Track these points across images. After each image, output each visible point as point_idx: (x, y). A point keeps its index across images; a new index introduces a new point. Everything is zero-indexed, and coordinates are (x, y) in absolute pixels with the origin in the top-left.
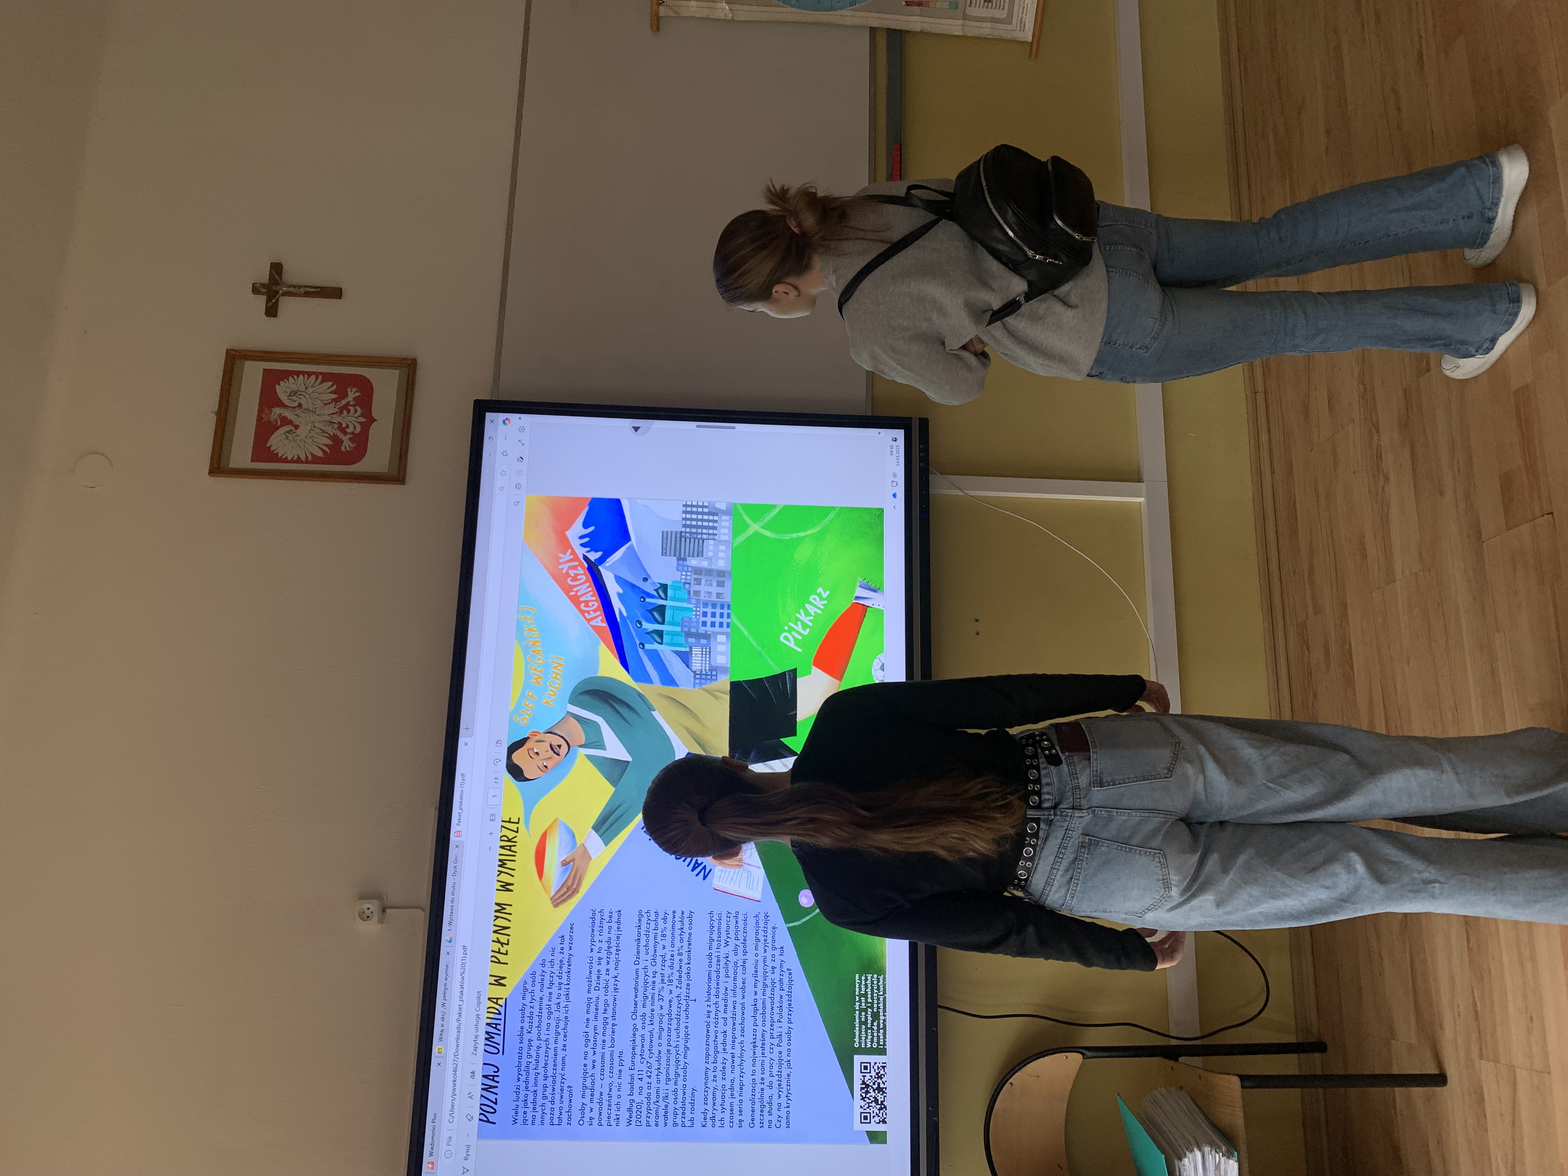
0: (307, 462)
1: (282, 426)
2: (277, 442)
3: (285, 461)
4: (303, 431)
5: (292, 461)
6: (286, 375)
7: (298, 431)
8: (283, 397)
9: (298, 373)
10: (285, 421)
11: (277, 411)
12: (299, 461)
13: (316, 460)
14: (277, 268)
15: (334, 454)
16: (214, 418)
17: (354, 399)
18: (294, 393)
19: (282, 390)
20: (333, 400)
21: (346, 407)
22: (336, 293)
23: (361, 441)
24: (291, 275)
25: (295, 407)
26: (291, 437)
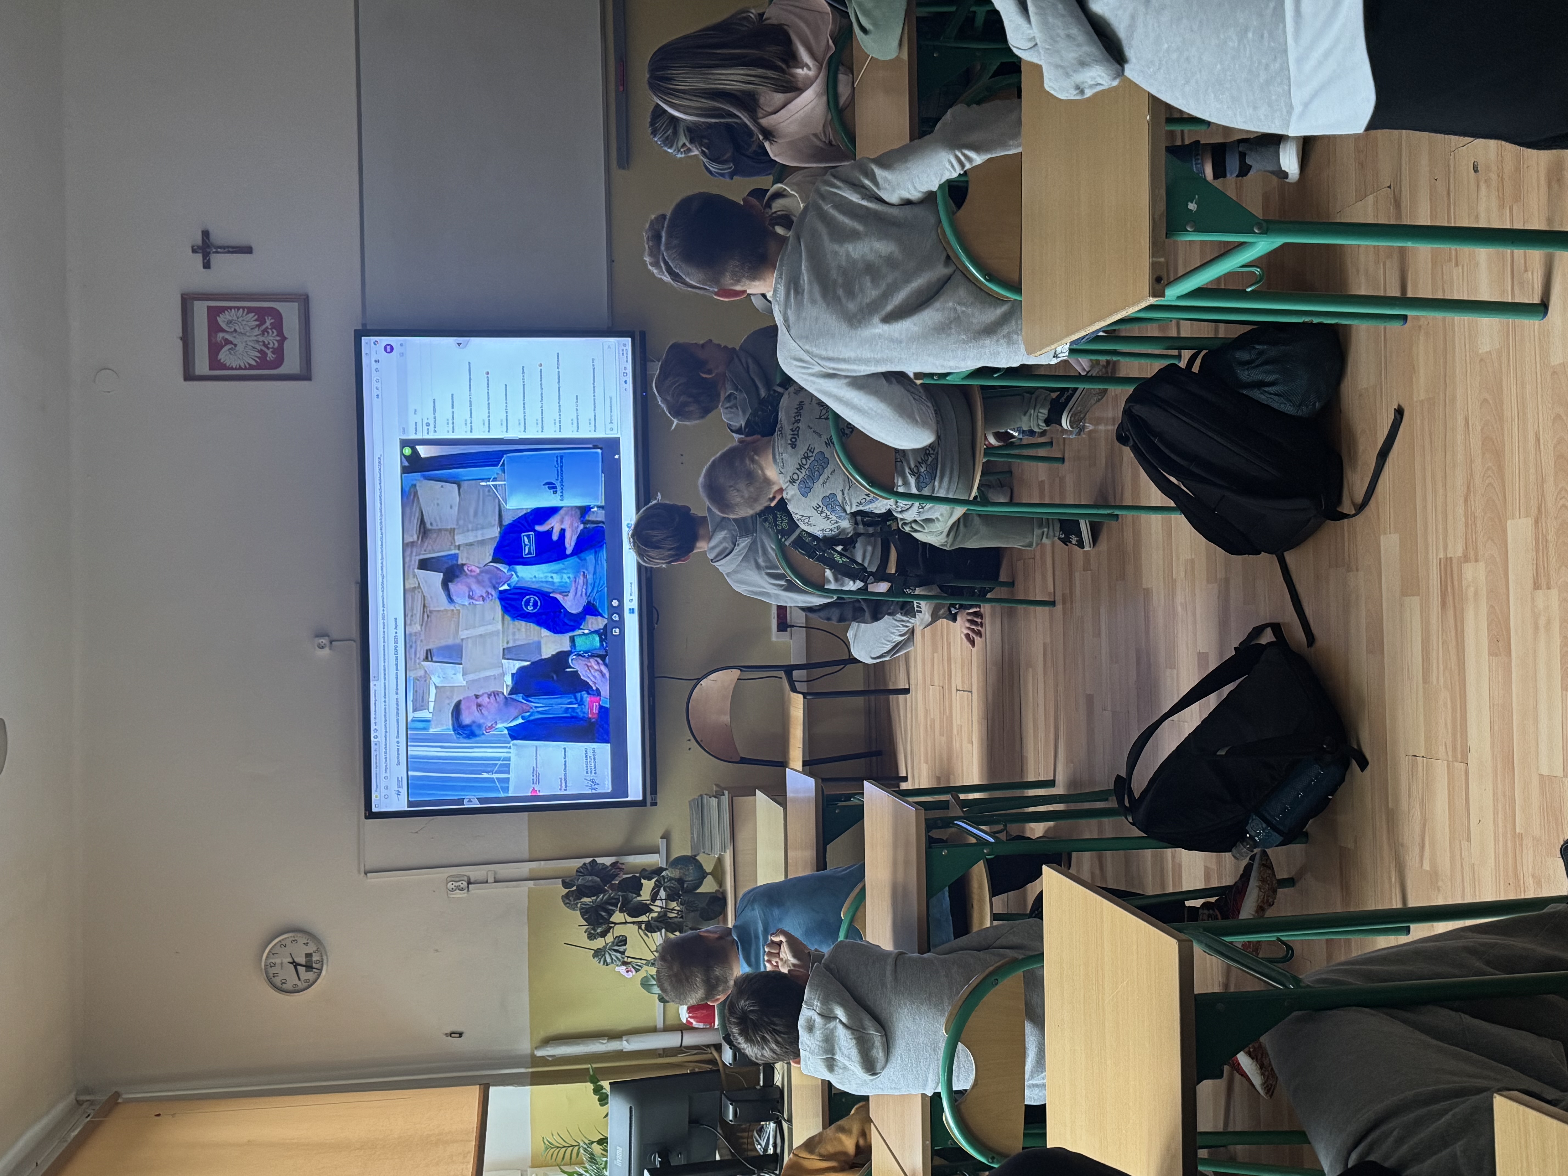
0: (246, 369)
1: (226, 344)
2: (224, 356)
3: (232, 368)
4: (240, 348)
5: (236, 369)
6: (223, 310)
7: (237, 348)
8: (224, 326)
9: (231, 308)
10: (228, 342)
11: (221, 335)
12: (240, 368)
14: (206, 234)
15: (263, 362)
16: (180, 343)
17: (271, 324)
18: (229, 322)
19: (222, 320)
20: (257, 326)
21: (265, 331)
22: (247, 250)
23: (279, 352)
24: (217, 238)
25: (232, 332)
26: (232, 352)
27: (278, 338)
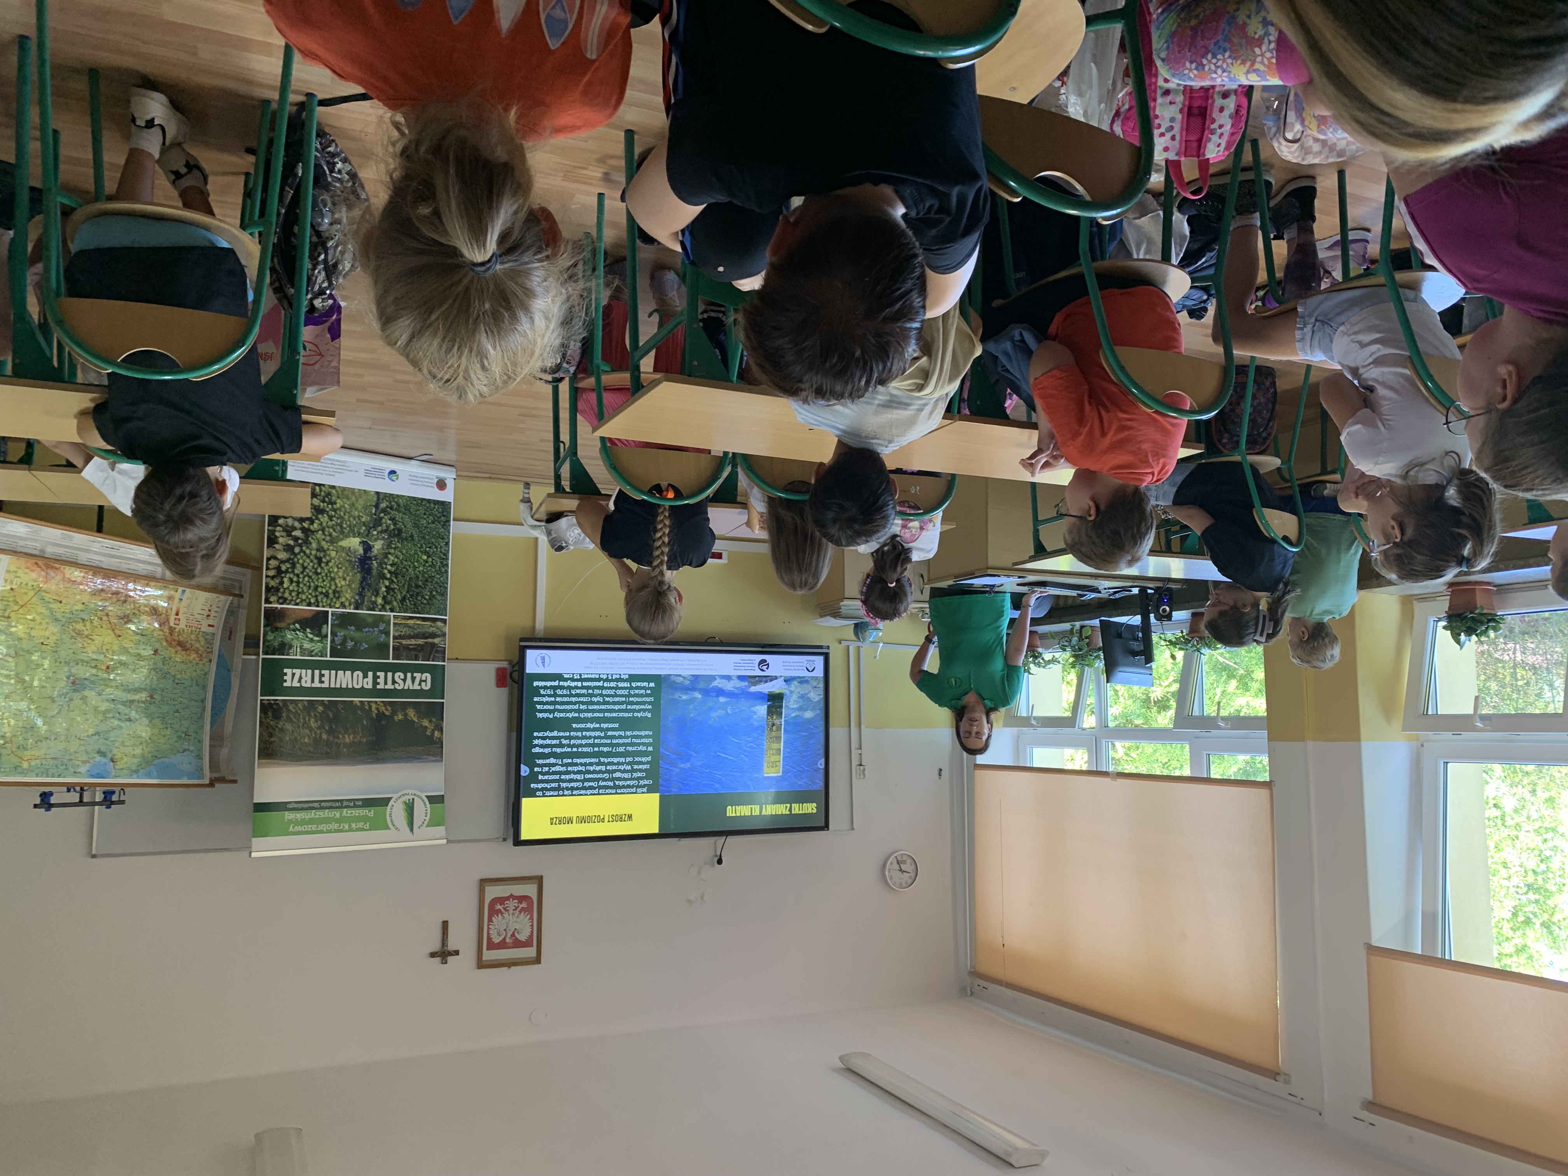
0: (532, 922)
1: (515, 936)
2: (522, 937)
3: (532, 932)
4: (517, 926)
5: (532, 929)
6: (489, 939)
7: (518, 928)
8: (501, 939)
9: (488, 934)
10: (513, 935)
11: (508, 940)
12: (532, 926)
13: (531, 918)
14: (433, 955)
15: (528, 910)
16: (513, 968)
17: (500, 904)
18: (499, 934)
19: (497, 940)
20: (501, 915)
21: (505, 909)
22: (445, 924)
23: (522, 898)
24: (436, 946)
25: (506, 932)
26: (521, 931)
27: (511, 900)
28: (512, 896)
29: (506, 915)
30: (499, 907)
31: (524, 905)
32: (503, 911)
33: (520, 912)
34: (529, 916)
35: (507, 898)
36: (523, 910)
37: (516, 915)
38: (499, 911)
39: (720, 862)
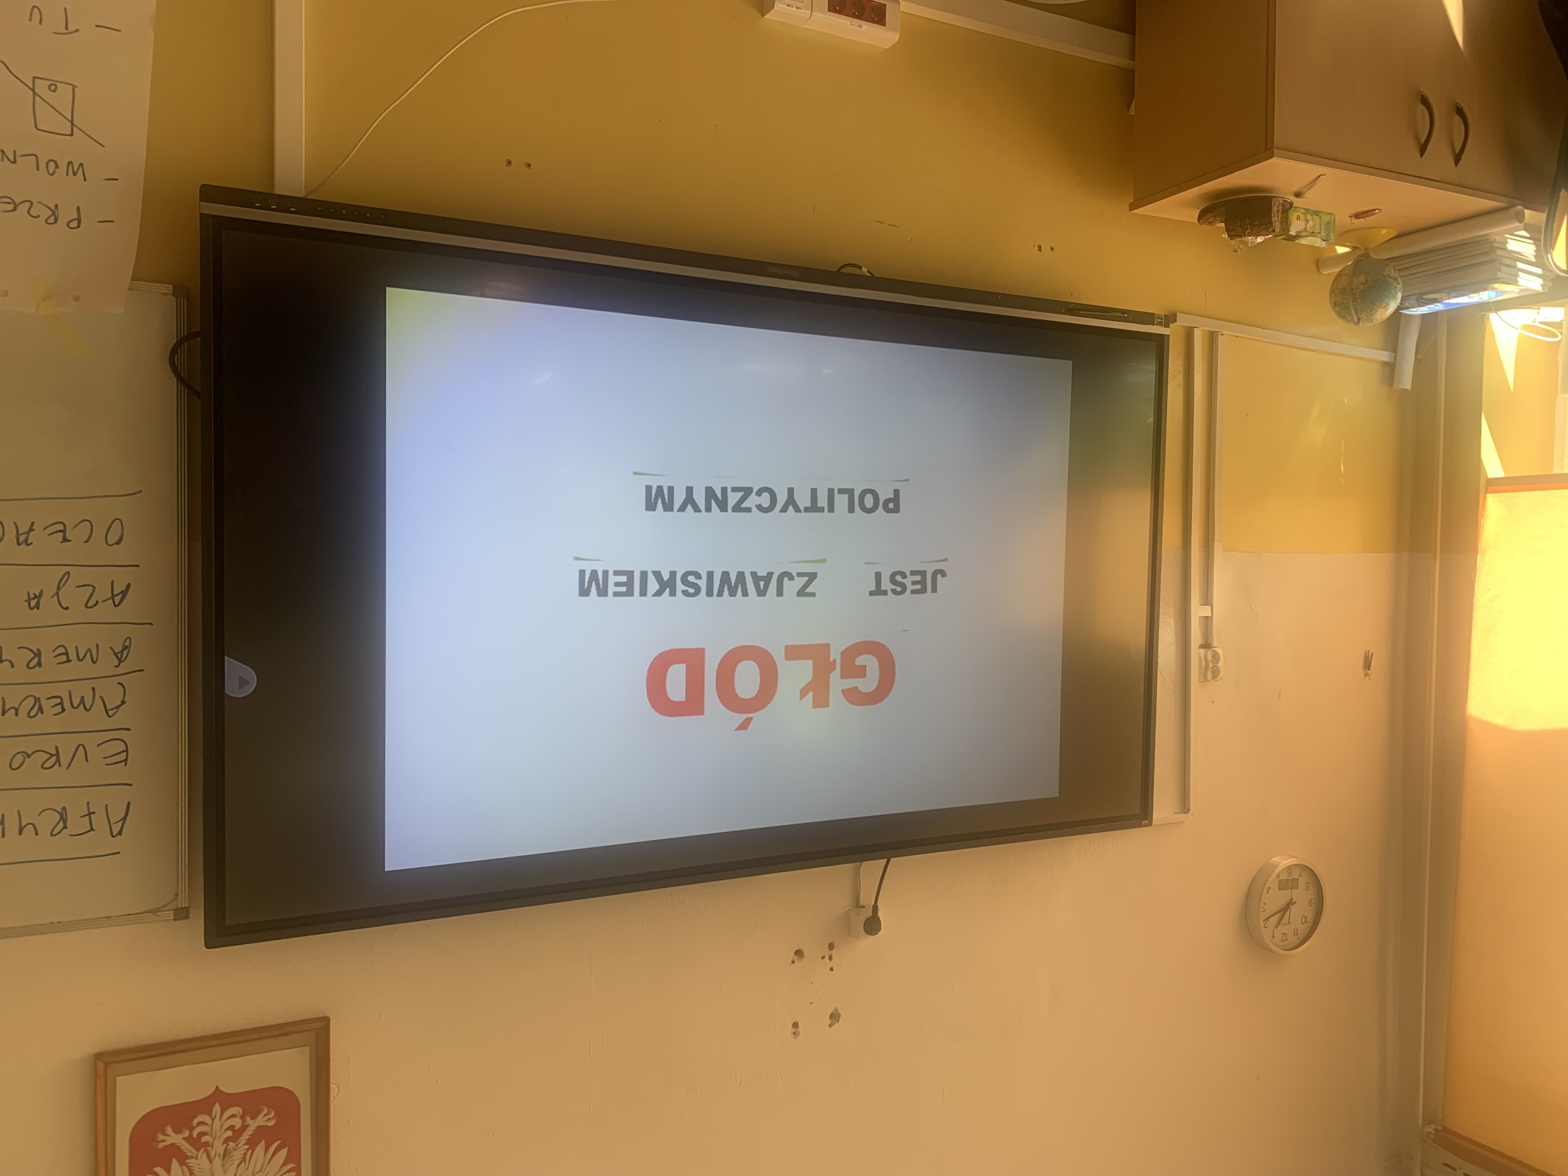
0: (298, 1167)
15: (280, 1134)
17: (177, 1131)
21: (197, 1143)
23: (257, 1100)
27: (217, 1108)
28: (220, 1098)
29: (200, 1162)
30: (172, 1138)
31: (265, 1119)
32: (186, 1147)
33: (252, 1144)
34: (284, 1152)
35: (204, 1106)
36: (262, 1135)
37: (238, 1155)
38: (174, 1151)
39: (872, 926)
